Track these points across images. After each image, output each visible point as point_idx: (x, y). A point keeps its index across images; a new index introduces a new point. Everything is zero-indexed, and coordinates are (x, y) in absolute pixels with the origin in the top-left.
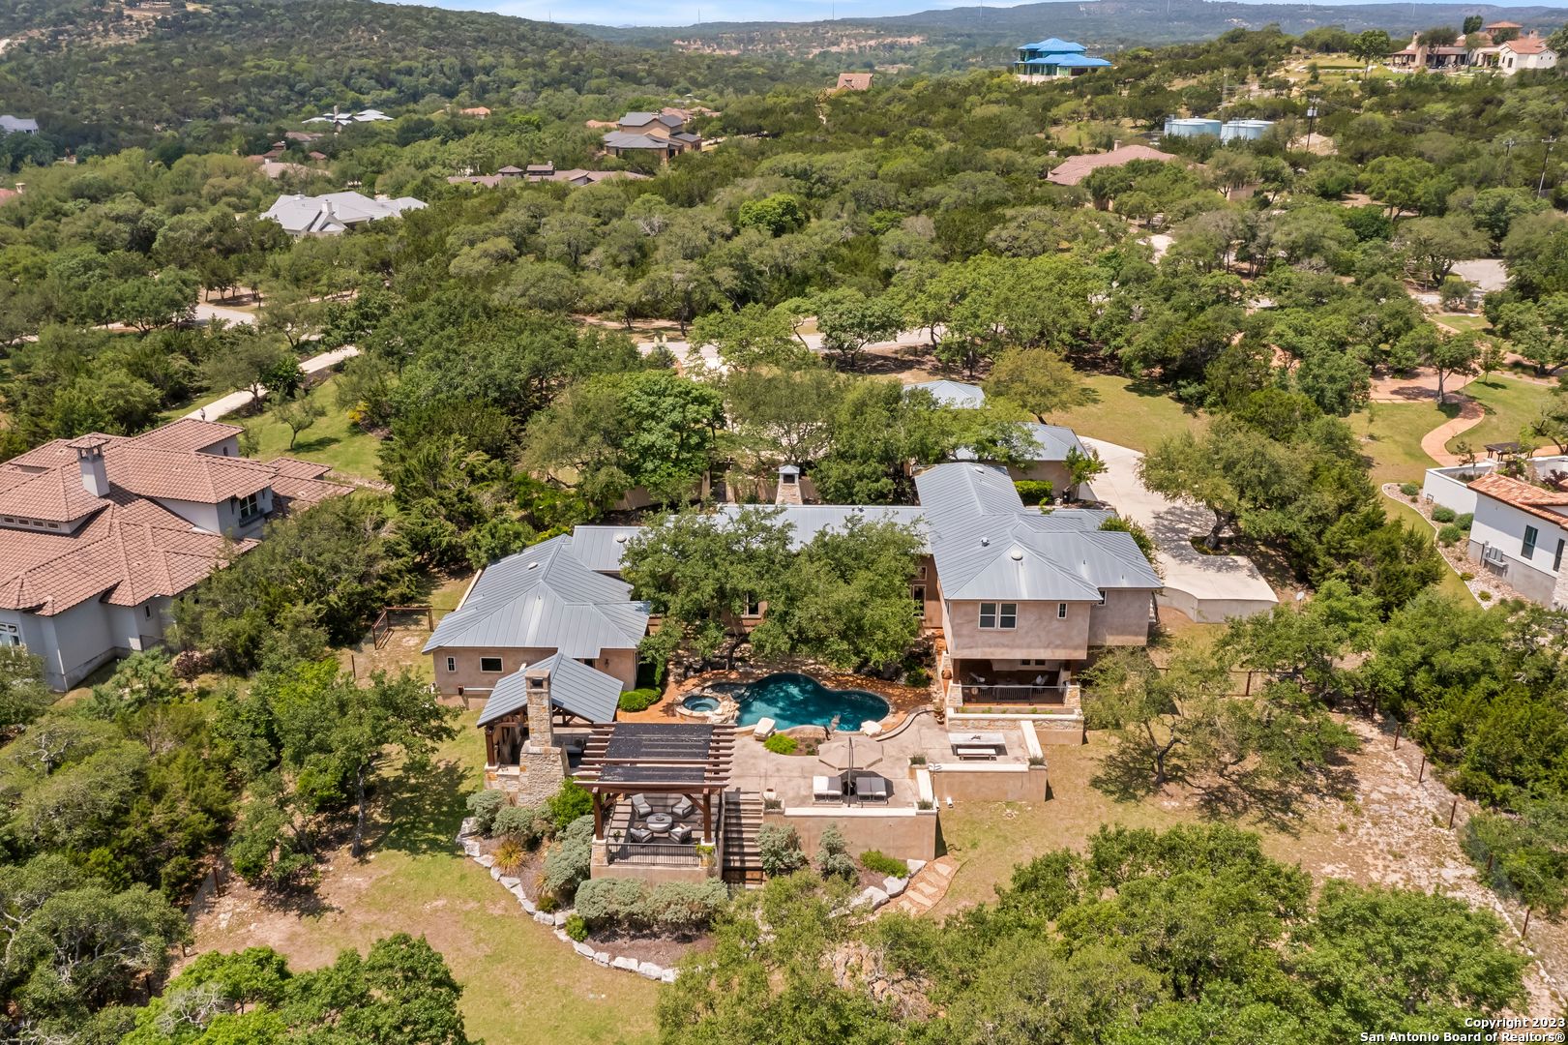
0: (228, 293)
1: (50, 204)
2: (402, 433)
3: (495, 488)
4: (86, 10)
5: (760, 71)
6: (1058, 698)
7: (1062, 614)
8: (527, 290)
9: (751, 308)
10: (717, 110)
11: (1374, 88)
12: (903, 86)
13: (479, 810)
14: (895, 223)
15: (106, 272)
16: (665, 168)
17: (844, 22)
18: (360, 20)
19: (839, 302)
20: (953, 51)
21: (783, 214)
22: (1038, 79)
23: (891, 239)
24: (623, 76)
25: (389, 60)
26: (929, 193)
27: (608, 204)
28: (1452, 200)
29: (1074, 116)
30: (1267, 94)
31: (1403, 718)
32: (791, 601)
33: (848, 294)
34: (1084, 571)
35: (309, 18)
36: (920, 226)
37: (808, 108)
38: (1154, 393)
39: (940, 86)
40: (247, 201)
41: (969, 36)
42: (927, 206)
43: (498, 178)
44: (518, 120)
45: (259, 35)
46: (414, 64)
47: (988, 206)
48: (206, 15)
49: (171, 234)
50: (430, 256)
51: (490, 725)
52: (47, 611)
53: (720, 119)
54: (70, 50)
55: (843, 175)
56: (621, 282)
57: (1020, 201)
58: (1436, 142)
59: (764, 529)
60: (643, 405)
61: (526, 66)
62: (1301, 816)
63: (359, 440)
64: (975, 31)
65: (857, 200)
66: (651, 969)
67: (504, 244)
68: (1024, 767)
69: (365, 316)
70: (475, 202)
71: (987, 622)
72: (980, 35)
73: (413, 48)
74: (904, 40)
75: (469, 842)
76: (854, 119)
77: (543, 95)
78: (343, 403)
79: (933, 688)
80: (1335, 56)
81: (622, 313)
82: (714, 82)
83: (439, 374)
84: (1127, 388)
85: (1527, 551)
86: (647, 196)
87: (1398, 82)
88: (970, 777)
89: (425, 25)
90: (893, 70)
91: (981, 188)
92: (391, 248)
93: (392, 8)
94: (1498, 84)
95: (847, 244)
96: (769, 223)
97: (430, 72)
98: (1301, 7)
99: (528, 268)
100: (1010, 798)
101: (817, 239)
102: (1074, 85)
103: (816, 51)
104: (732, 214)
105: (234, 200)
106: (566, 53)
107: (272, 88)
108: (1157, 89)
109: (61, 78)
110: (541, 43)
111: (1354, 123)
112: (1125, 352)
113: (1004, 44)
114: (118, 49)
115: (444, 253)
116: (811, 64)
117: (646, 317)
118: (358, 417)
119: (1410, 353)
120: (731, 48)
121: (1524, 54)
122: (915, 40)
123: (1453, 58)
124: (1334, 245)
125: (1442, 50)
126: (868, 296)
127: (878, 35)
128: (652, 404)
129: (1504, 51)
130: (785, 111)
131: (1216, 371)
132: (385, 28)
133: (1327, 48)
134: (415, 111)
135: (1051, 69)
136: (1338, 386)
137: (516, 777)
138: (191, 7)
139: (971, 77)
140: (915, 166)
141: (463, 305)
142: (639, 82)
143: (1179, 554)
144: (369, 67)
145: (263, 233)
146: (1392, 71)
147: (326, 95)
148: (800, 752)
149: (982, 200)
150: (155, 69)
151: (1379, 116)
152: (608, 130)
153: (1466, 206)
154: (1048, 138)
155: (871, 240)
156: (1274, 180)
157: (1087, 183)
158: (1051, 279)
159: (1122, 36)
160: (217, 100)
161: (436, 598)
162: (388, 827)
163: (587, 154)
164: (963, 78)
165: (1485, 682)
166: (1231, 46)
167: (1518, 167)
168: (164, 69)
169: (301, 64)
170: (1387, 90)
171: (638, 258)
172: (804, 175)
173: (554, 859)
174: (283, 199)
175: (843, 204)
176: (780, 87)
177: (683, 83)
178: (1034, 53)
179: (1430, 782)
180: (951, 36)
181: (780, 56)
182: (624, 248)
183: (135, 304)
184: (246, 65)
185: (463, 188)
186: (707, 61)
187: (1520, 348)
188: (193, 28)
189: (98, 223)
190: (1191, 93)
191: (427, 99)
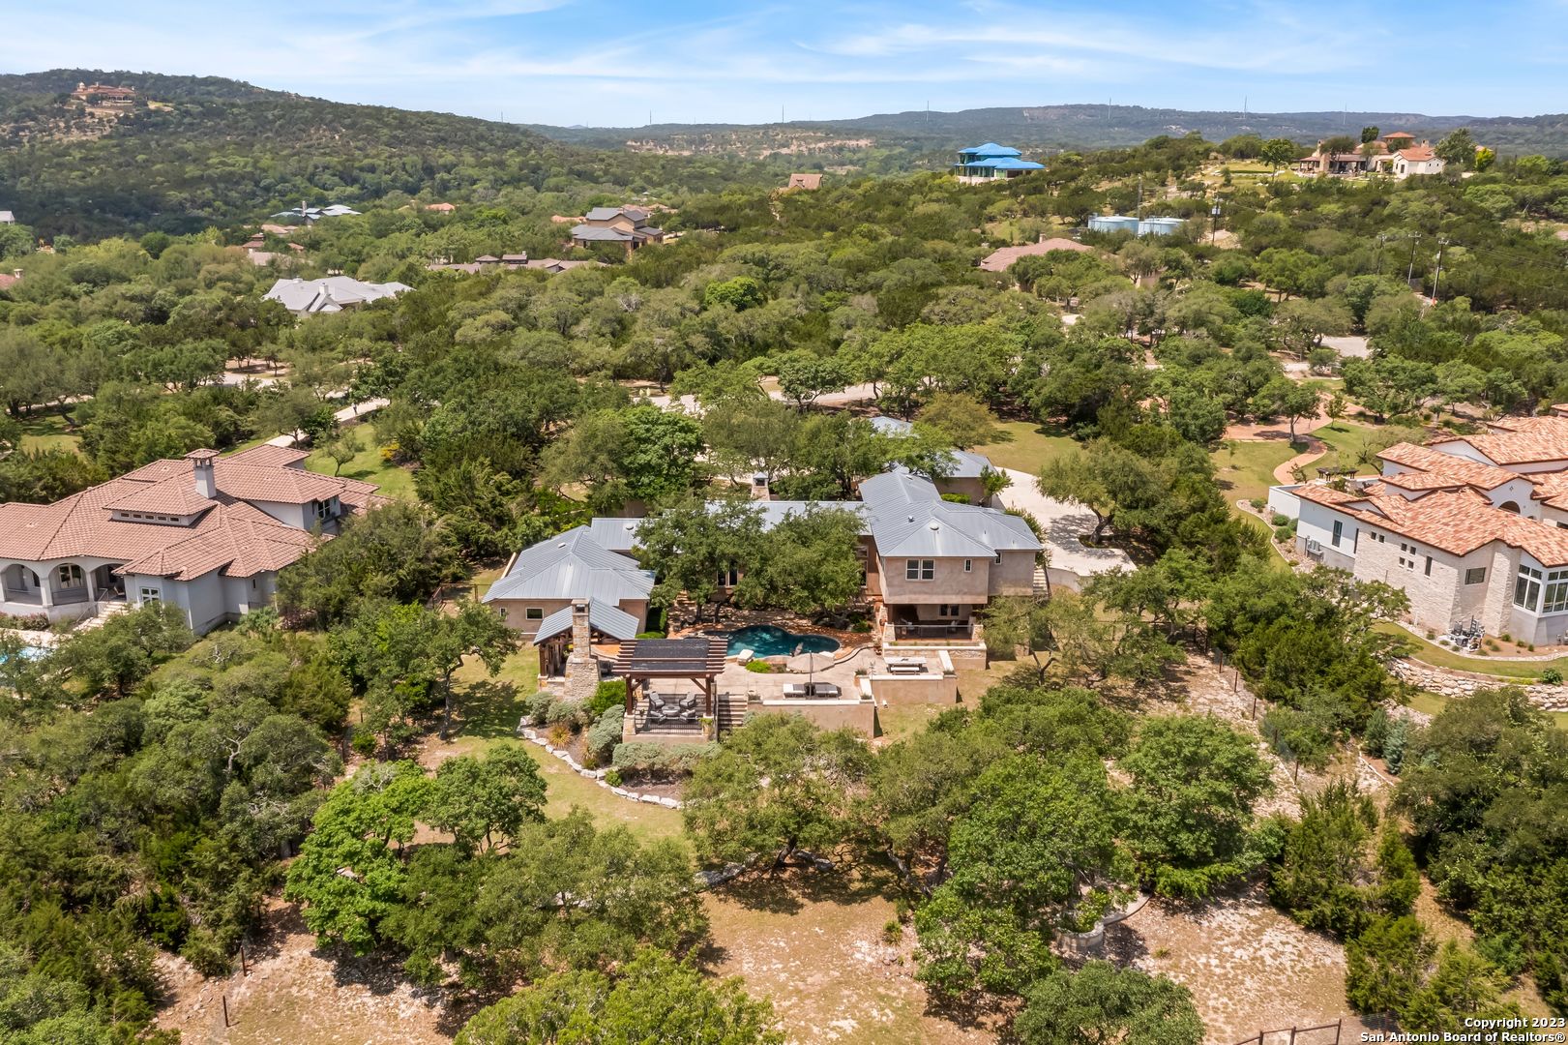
0: (244, 363)
1: (59, 287)
2: (433, 462)
3: (519, 499)
4: (47, 107)
5: (713, 171)
6: (967, 635)
7: (968, 568)
8: (527, 353)
9: (723, 364)
10: (673, 207)
11: (1279, 190)
12: (851, 186)
13: (535, 705)
14: (843, 301)
15: (137, 342)
16: (631, 257)
17: (794, 125)
18: (322, 120)
19: (796, 360)
20: (901, 153)
21: (745, 295)
22: (977, 180)
23: (839, 314)
24: (579, 174)
25: (352, 158)
26: (872, 277)
27: (588, 286)
28: (1329, 286)
29: (1008, 213)
30: (1185, 195)
31: (1228, 650)
32: (765, 560)
33: (804, 354)
34: (985, 539)
35: (270, 117)
36: (866, 303)
37: (762, 204)
38: (1058, 435)
39: (885, 186)
40: (240, 286)
41: (916, 139)
42: (871, 288)
43: (477, 266)
44: (484, 215)
45: (221, 133)
46: (376, 162)
47: (924, 287)
48: (169, 113)
49: (185, 312)
50: (434, 328)
51: (543, 644)
52: (184, 577)
53: (679, 215)
54: (33, 146)
55: (796, 262)
56: (607, 348)
57: (952, 282)
58: (1324, 238)
59: (744, 512)
60: (641, 430)
61: (486, 165)
62: (1145, 713)
63: (392, 472)
64: (922, 134)
65: (810, 283)
66: (669, 802)
67: (504, 316)
68: (940, 677)
69: (390, 373)
70: (465, 284)
71: (912, 575)
72: (926, 139)
73: (374, 147)
74: (853, 143)
75: (527, 731)
76: (805, 215)
77: (502, 193)
78: (379, 441)
79: (873, 632)
80: (1248, 161)
81: (610, 373)
82: (668, 181)
83: (464, 415)
84: (1037, 431)
85: (1336, 541)
86: (622, 278)
87: (1301, 185)
88: (900, 684)
89: (387, 125)
90: (841, 171)
91: (918, 273)
92: (396, 322)
93: (353, 108)
94: (1388, 188)
95: (801, 318)
96: (732, 302)
97: (392, 169)
98: (1237, 115)
99: (523, 337)
100: (930, 701)
101: (776, 312)
102: (1010, 186)
103: (767, 153)
104: (698, 294)
105: (229, 284)
106: (524, 152)
107: (237, 183)
108: (1085, 189)
109: (26, 173)
110: (499, 142)
111: (1256, 221)
112: (1035, 401)
113: (949, 147)
114: (81, 145)
115: (447, 325)
116: (762, 165)
117: (628, 378)
118: (389, 455)
119: (1266, 401)
120: (683, 149)
121: (1414, 161)
122: (863, 143)
123: (1354, 165)
124: (1218, 321)
125: (1343, 157)
126: (820, 356)
127: (827, 138)
128: (648, 430)
129: (1397, 159)
130: (741, 208)
131: (1105, 413)
132: (347, 127)
133: (1242, 155)
134: (381, 206)
135: (988, 171)
136: (1200, 422)
137: (562, 684)
138: (152, 106)
139: (915, 177)
140: (862, 256)
141: (476, 362)
142: (596, 180)
143: (1068, 546)
144: (333, 164)
145: (269, 311)
146: (1295, 175)
147: (291, 191)
148: (773, 672)
149: (919, 283)
150: (120, 165)
151: (1279, 215)
152: (575, 224)
153: (1340, 291)
154: (983, 232)
155: (823, 317)
156: (1176, 268)
157: (1013, 269)
158: (973, 341)
159: (1064, 140)
160: (185, 195)
161: (476, 580)
162: (465, 723)
163: (558, 244)
164: (908, 179)
165: (1283, 620)
166: (1154, 152)
167: (1389, 258)
168: (129, 165)
169: (266, 161)
170: (1290, 192)
171: (619, 329)
172: (761, 262)
173: (593, 737)
174: (281, 282)
175: (797, 286)
176: (734, 186)
177: (639, 182)
178: (973, 157)
179: (1243, 692)
180: (898, 140)
181: (732, 157)
182: (607, 321)
183: (174, 367)
184: (210, 161)
185: (446, 274)
186: (661, 162)
187: (1362, 400)
188: (154, 125)
189: (115, 302)
190: (1112, 194)
191: (390, 195)
